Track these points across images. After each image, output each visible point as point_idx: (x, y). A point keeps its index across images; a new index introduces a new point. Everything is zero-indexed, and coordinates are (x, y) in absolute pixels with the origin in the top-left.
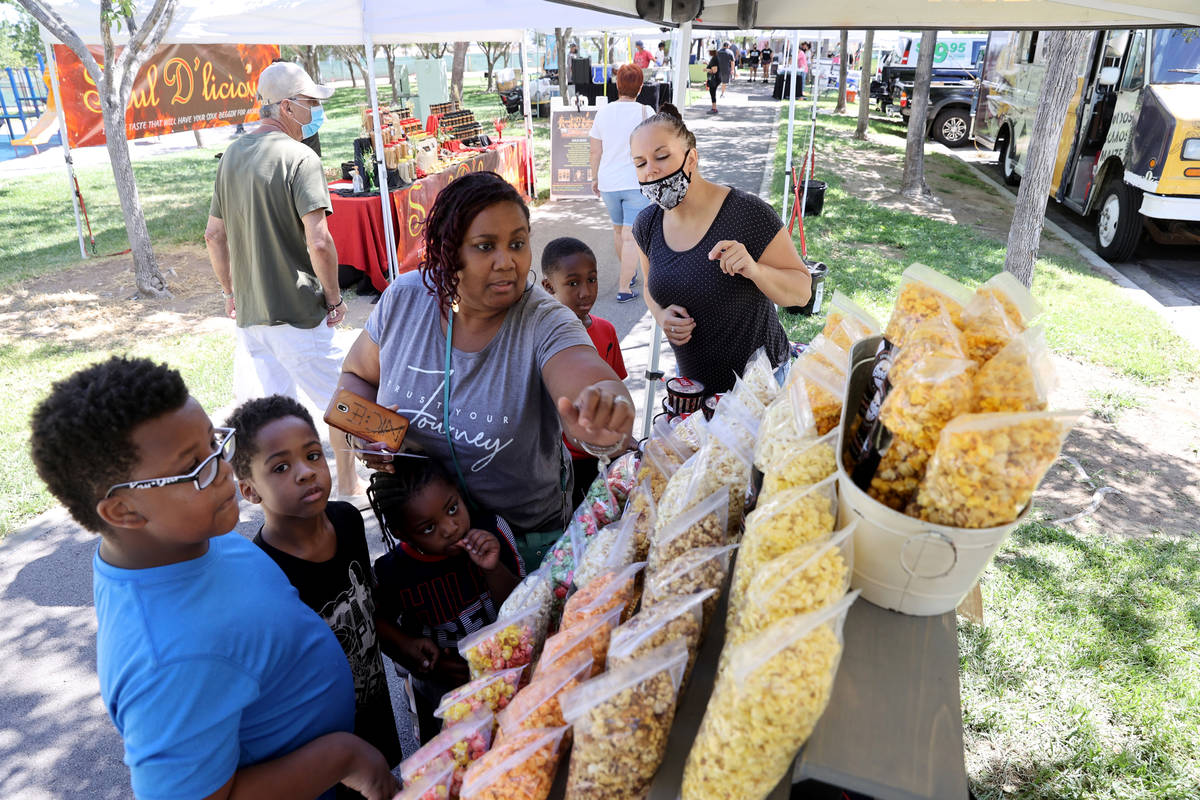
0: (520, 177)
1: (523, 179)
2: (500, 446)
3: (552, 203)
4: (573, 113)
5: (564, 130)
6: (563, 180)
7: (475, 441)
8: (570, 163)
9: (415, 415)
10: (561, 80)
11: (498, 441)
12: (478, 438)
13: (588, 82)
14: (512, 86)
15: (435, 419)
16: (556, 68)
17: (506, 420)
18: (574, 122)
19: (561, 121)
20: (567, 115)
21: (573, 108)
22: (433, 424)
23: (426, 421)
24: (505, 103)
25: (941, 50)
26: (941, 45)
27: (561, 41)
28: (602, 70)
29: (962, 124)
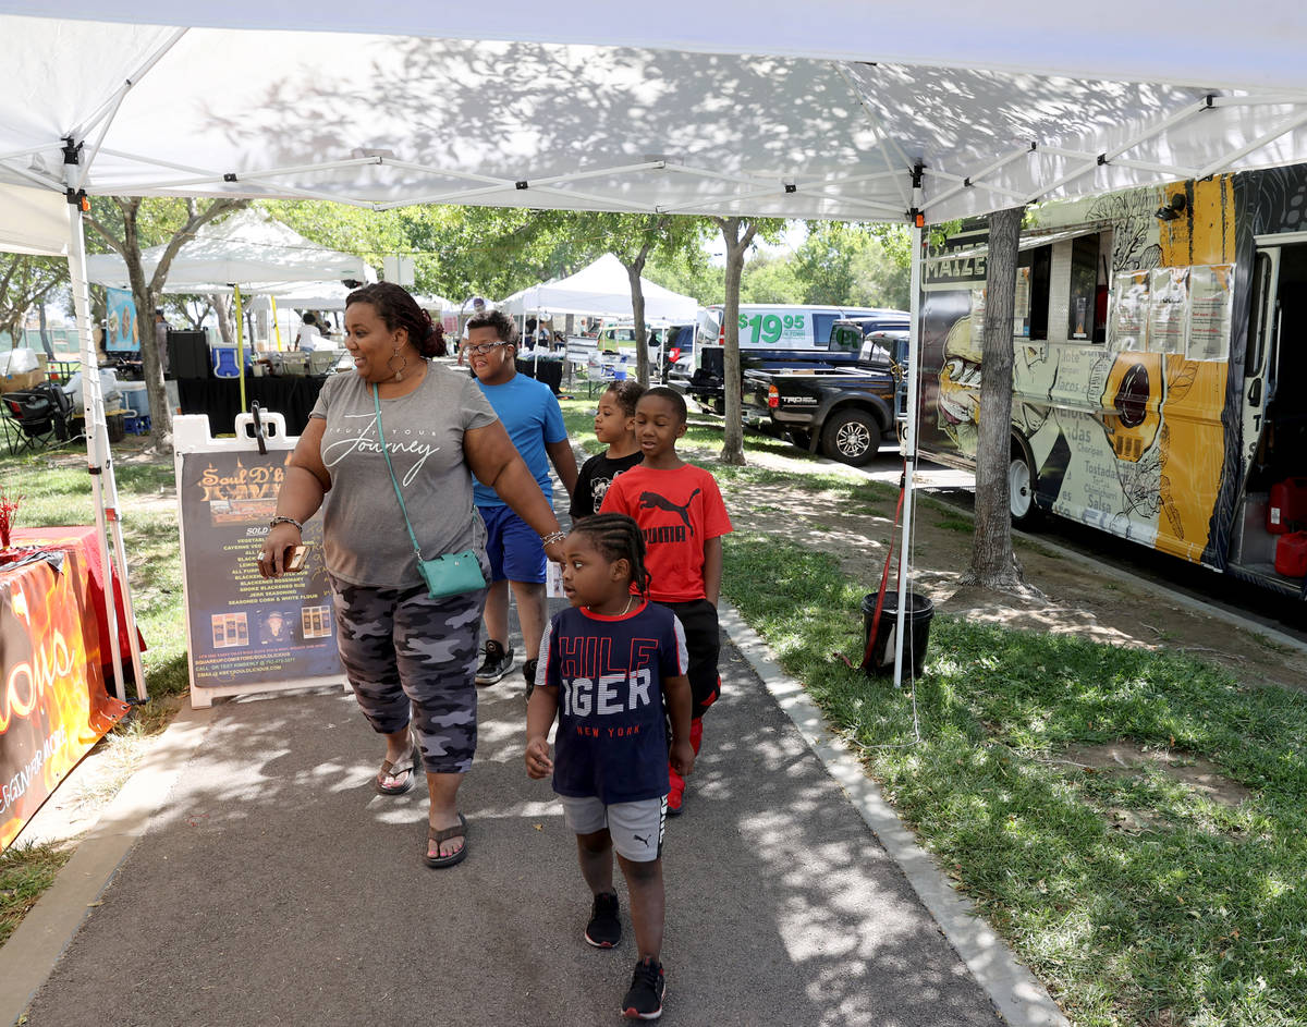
0: (88, 646)
1: (98, 651)
3: (198, 715)
4: (244, 456)
5: (219, 505)
6: (227, 643)
7: (410, 448)
8: (246, 595)
9: (355, 442)
10: (149, 371)
12: (413, 445)
13: (204, 376)
14: (31, 384)
16: (136, 348)
18: (249, 481)
19: (210, 480)
20: (225, 462)
21: (241, 442)
24: (16, 415)
25: (772, 325)
26: (771, 318)
27: (145, 297)
28: (232, 354)
29: (863, 432)
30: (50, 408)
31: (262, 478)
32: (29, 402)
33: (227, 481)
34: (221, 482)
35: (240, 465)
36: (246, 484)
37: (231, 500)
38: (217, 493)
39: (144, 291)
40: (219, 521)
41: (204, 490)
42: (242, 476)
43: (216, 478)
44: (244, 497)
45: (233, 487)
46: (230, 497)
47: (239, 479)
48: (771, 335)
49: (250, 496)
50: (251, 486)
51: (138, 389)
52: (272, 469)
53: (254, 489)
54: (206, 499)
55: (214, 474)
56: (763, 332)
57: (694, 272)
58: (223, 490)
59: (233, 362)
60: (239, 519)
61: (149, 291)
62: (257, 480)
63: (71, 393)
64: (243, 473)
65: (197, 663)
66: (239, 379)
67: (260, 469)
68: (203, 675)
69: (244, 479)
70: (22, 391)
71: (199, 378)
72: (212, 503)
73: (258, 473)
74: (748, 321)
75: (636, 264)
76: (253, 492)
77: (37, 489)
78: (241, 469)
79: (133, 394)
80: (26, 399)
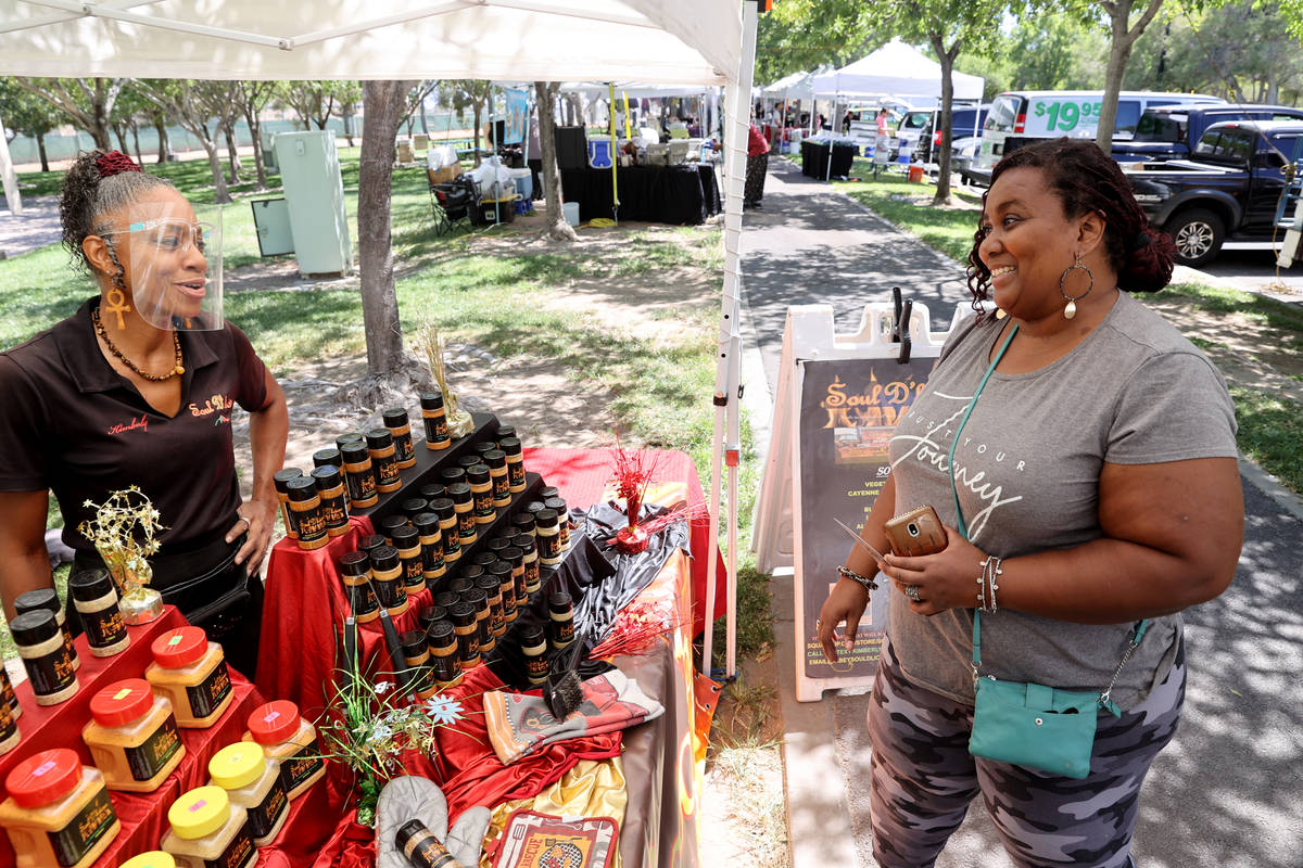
2: (999, 500)
4: (879, 366)
7: (971, 482)
9: (916, 442)
11: (998, 491)
12: (975, 480)
13: (583, 167)
14: (452, 175)
15: (937, 447)
17: (1021, 466)
18: (883, 401)
21: (874, 346)
22: (933, 455)
23: (927, 451)
24: (441, 203)
25: (1070, 112)
26: (1068, 106)
27: (546, 97)
28: (606, 146)
29: (1206, 232)
30: (466, 197)
31: (901, 397)
32: (452, 192)
33: (857, 400)
34: (850, 402)
35: (873, 379)
36: (880, 405)
37: (860, 428)
38: (844, 418)
39: (545, 92)
40: (844, 456)
41: (827, 413)
42: (875, 395)
43: (843, 396)
44: (877, 424)
45: (864, 408)
46: (859, 423)
47: (871, 400)
48: (1068, 123)
49: (884, 421)
50: (886, 409)
51: (524, 176)
52: (913, 384)
53: (889, 412)
54: (829, 425)
55: (841, 390)
56: (1059, 120)
57: (993, 60)
58: (851, 413)
59: (606, 154)
60: (868, 454)
61: (549, 92)
62: (894, 400)
63: (479, 183)
64: (877, 390)
65: (810, 646)
66: (611, 169)
67: (899, 384)
68: (816, 662)
69: (878, 398)
70: (447, 183)
71: (578, 169)
72: (837, 431)
73: (896, 391)
74: (1045, 108)
75: (950, 53)
76: (888, 417)
77: (472, 279)
78: (875, 384)
79: (520, 181)
80: (449, 189)
